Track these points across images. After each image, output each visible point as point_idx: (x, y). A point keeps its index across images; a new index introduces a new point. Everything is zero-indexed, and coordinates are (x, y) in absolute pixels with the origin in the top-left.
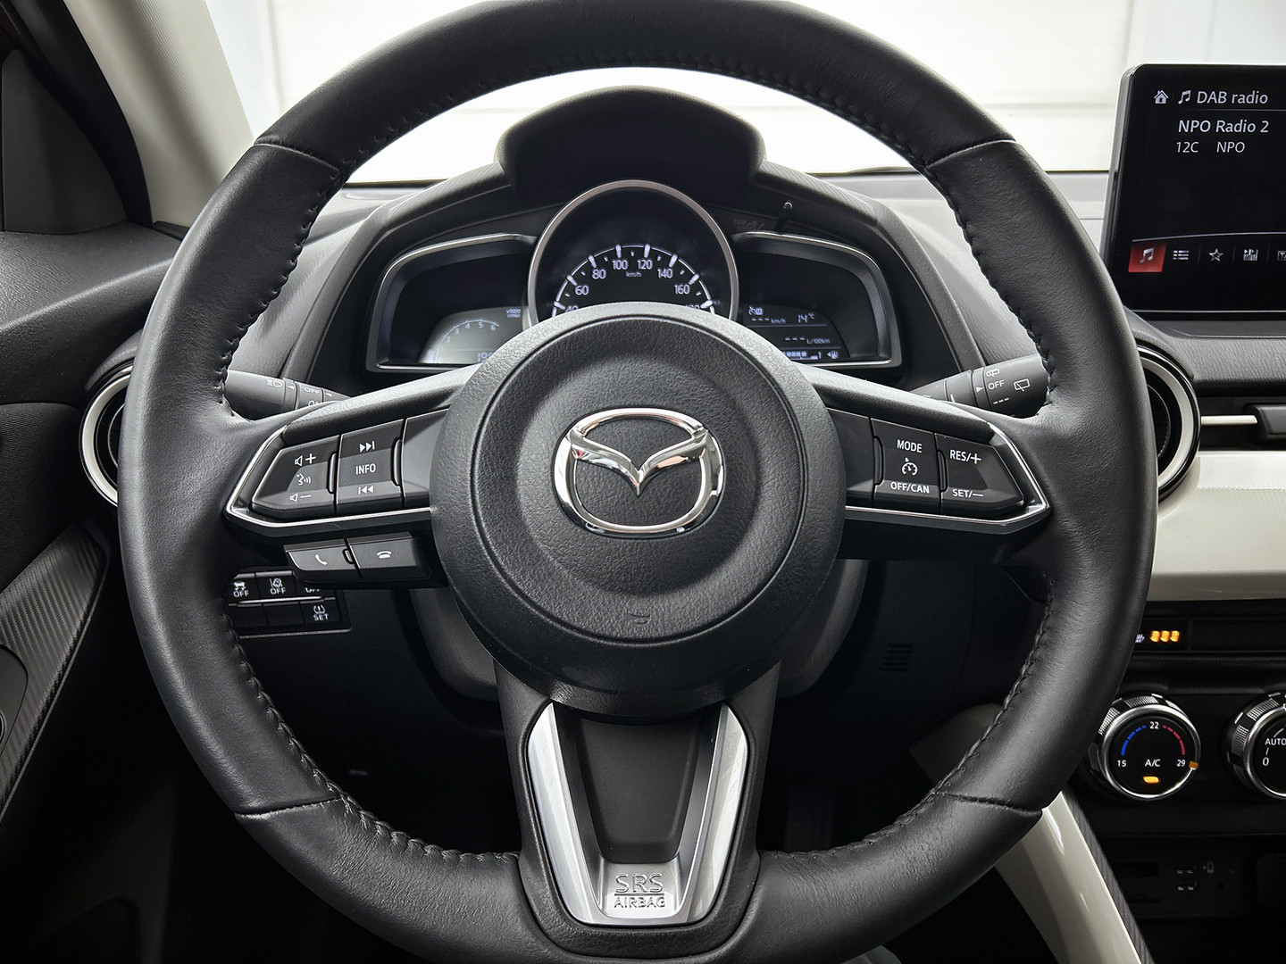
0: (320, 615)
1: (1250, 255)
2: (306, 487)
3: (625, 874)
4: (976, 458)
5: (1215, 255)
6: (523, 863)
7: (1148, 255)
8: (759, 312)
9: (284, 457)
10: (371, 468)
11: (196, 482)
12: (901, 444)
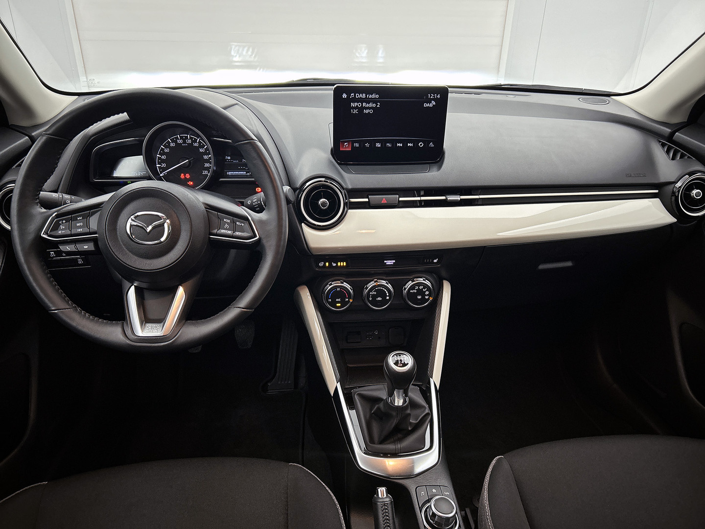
0: (80, 262)
1: (378, 145)
2: (63, 229)
3: (149, 325)
4: (243, 225)
5: (367, 145)
6: (125, 323)
7: (346, 145)
8: (229, 158)
9: (56, 221)
10: (81, 224)
11: (32, 227)
12: (225, 220)
